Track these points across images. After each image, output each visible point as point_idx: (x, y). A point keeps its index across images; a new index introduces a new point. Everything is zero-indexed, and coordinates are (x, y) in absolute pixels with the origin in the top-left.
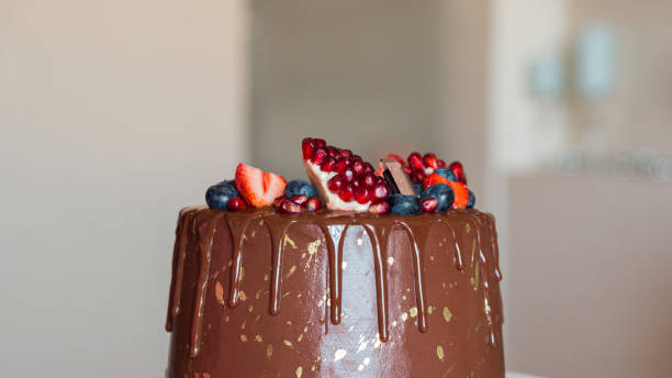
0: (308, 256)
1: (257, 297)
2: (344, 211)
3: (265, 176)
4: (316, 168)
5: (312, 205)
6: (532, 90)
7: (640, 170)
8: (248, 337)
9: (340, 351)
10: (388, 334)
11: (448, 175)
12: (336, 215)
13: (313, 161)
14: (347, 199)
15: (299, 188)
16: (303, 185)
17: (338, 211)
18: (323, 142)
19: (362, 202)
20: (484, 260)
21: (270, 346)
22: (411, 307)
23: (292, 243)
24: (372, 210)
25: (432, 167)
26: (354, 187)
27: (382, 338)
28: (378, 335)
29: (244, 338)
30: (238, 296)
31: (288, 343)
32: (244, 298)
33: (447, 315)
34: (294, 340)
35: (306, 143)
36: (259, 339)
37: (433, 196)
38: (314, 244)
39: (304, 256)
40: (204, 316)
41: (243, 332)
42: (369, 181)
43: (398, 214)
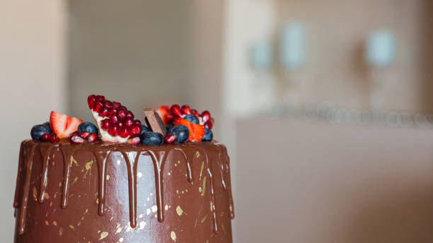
0: (85, 170)
1: (55, 197)
2: (112, 143)
3: (69, 120)
4: (96, 114)
5: (92, 138)
6: (252, 64)
7: (322, 116)
8: (49, 222)
9: (104, 233)
10: (136, 223)
11: (192, 120)
12: (107, 145)
13: (94, 110)
14: (113, 135)
15: (86, 127)
16: (88, 125)
17: (108, 142)
18: (103, 97)
19: (124, 136)
20: (211, 175)
21: (61, 228)
22: (152, 205)
23: (76, 162)
24: (130, 142)
25: (186, 114)
26: (118, 127)
27: (132, 225)
28: (129, 223)
29: (47, 223)
30: (44, 196)
31: (72, 227)
32: (48, 197)
33: (179, 211)
34: (75, 225)
35: (90, 99)
36: (55, 223)
37: (174, 133)
38: (89, 163)
39: (83, 171)
40: (27, 208)
41: (46, 219)
42: (130, 123)
43: (147, 145)
